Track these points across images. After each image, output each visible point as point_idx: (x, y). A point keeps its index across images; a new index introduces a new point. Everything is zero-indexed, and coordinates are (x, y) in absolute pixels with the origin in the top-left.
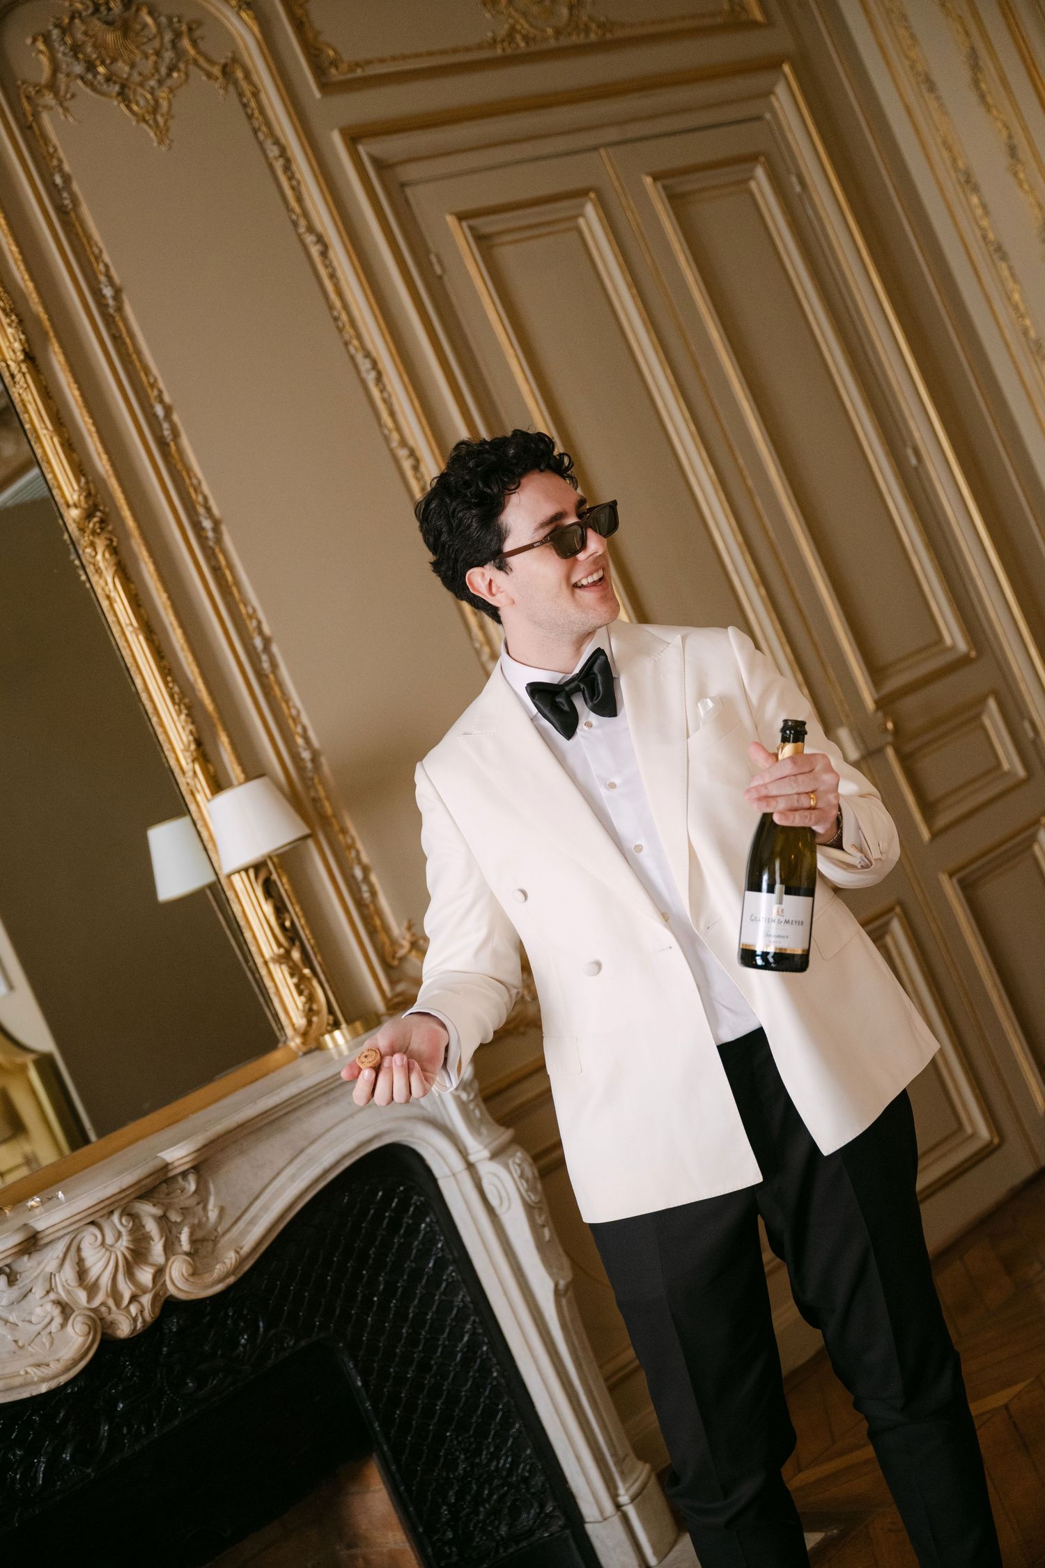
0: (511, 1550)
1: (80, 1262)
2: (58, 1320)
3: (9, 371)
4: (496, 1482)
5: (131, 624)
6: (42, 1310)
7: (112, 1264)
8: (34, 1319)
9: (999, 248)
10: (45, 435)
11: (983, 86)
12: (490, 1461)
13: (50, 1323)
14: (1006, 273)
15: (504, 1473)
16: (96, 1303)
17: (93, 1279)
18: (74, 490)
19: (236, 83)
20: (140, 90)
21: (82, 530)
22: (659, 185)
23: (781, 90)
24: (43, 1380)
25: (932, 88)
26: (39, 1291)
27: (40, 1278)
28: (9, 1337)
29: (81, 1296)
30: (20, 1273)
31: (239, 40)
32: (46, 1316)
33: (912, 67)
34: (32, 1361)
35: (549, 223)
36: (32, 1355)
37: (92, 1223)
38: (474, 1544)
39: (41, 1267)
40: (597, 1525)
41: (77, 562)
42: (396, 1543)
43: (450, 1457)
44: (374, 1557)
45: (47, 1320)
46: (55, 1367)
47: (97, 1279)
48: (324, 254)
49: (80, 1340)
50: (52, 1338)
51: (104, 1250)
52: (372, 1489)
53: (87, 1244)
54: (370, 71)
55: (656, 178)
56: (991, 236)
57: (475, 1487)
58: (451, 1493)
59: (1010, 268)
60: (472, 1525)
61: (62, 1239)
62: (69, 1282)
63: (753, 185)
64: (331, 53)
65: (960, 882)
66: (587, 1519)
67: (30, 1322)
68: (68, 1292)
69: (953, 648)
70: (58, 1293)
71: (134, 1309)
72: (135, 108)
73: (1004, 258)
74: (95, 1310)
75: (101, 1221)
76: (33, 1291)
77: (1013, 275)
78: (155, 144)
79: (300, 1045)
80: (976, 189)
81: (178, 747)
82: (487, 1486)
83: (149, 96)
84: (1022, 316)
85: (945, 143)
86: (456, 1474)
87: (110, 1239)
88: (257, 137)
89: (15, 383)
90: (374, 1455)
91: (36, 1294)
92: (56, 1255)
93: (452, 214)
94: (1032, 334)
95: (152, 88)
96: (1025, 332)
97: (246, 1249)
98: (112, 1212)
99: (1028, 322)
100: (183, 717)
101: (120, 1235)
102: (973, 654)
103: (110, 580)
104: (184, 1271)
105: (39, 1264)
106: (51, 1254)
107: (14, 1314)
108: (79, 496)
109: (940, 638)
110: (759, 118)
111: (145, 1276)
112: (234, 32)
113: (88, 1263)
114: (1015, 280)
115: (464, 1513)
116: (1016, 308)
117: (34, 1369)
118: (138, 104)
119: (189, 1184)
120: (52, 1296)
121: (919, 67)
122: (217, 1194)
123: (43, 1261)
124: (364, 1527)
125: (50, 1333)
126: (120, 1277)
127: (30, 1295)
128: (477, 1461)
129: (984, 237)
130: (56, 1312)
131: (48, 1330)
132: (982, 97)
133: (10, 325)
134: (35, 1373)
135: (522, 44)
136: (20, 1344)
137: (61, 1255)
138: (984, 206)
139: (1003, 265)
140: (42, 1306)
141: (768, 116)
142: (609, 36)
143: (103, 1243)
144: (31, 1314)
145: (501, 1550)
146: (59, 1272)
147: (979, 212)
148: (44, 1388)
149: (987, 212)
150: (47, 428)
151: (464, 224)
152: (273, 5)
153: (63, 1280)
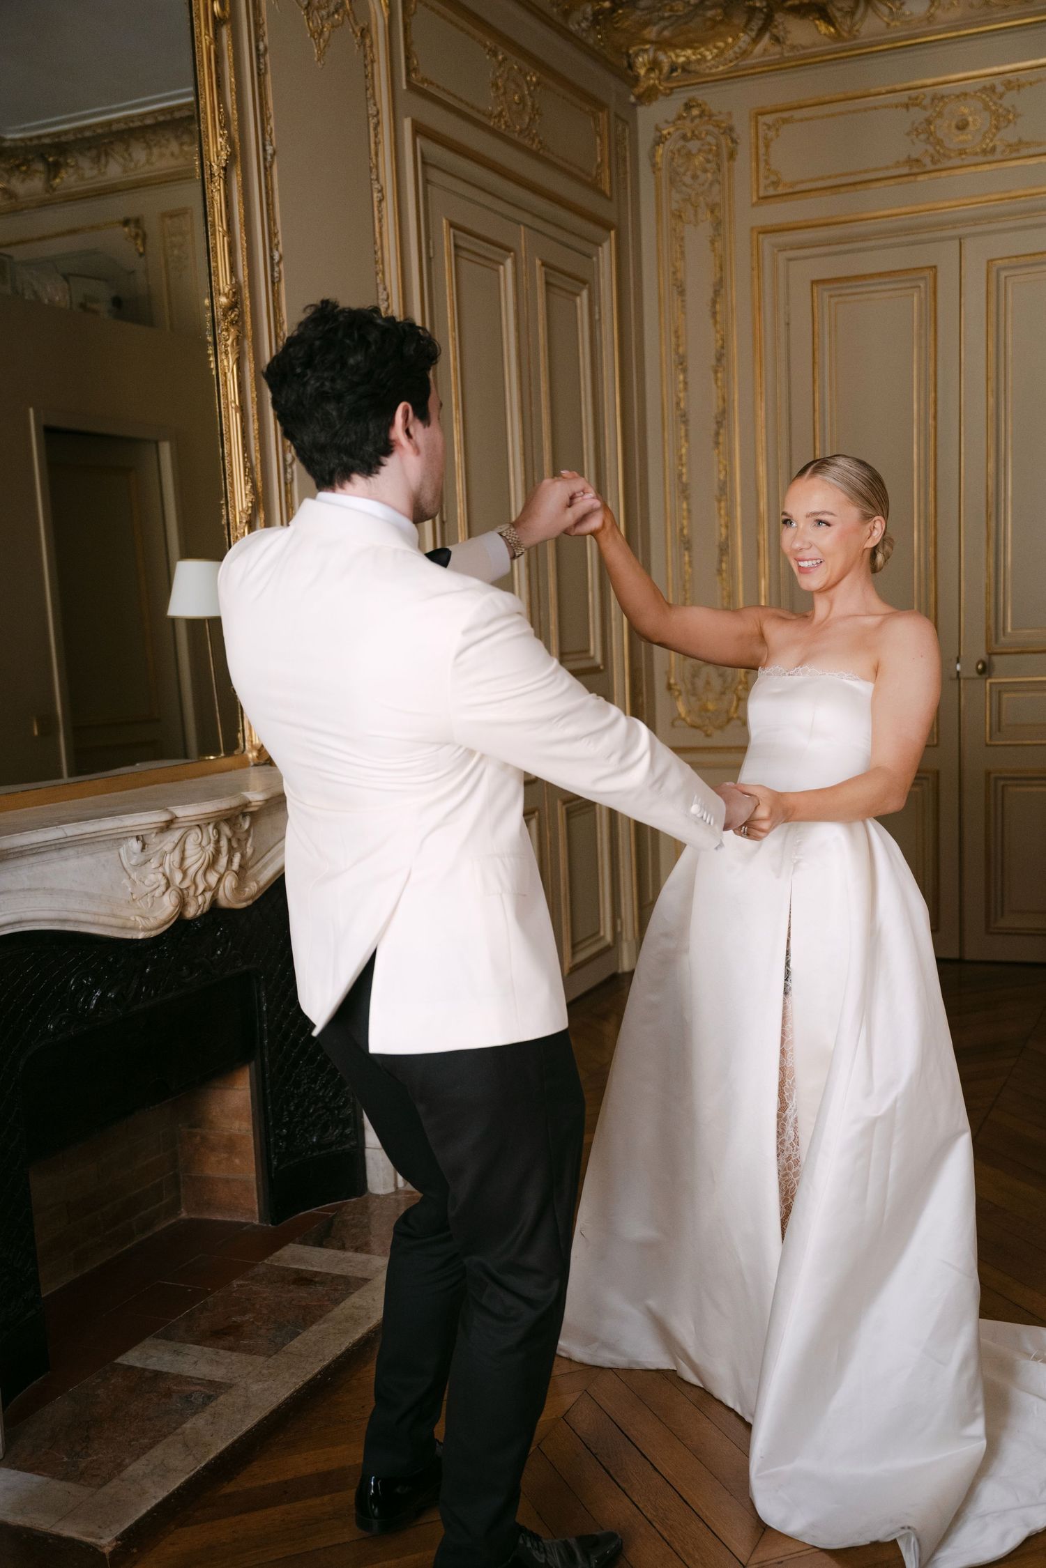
0: (315, 1154)
1: (183, 851)
2: (163, 888)
3: (211, 171)
4: (320, 1105)
5: (235, 402)
6: (154, 878)
7: (201, 861)
8: (146, 882)
9: (684, 415)
10: (219, 231)
11: (718, 307)
12: (320, 1089)
13: (155, 889)
14: (683, 433)
15: (327, 1100)
16: (184, 885)
17: (186, 867)
18: (227, 284)
19: (365, 45)
20: (315, 12)
21: (225, 315)
22: (543, 269)
23: (606, 245)
24: (144, 929)
25: (682, 293)
26: (154, 863)
27: (159, 853)
28: (130, 889)
29: (176, 877)
30: (148, 844)
31: (373, 15)
32: (155, 883)
33: (674, 273)
34: (138, 912)
35: (490, 259)
36: (139, 908)
37: (198, 825)
38: (295, 1143)
39: (162, 845)
40: (377, 1151)
41: (210, 339)
42: (239, 1130)
43: (298, 1078)
44: (212, 1137)
45: (155, 886)
46: (152, 922)
47: (188, 868)
48: (380, 201)
49: (171, 908)
50: (153, 900)
51: (199, 849)
52: (236, 1087)
53: (192, 840)
54: (432, 90)
55: (544, 264)
56: (682, 405)
57: (307, 1104)
58: (292, 1103)
59: (687, 431)
60: (298, 1129)
61: (179, 830)
62: (175, 863)
63: (578, 300)
64: (415, 62)
65: (567, 810)
66: (367, 1146)
67: (143, 882)
68: (171, 870)
69: (593, 658)
70: (164, 869)
71: (200, 899)
72: (311, 24)
73: (686, 422)
74: (181, 890)
75: (203, 826)
76: (151, 861)
77: (687, 435)
78: (316, 59)
79: (256, 758)
80: (684, 371)
81: (239, 508)
82: (313, 1106)
83: (319, 21)
84: (682, 465)
85: (676, 332)
86: (299, 1091)
87: (204, 843)
88: (366, 92)
89: (212, 181)
90: (253, 1064)
91: (153, 864)
92: (172, 840)
93: (447, 219)
94: (684, 479)
95: (323, 16)
96: (680, 475)
97: (262, 883)
98: (209, 824)
99: (684, 470)
100: (249, 487)
101: (209, 843)
102: (602, 667)
103: (231, 363)
104: (233, 884)
105: (161, 842)
106: (169, 838)
107: (135, 873)
108: (230, 290)
109: (587, 651)
110: (589, 257)
111: (213, 878)
112: (372, 10)
113: (188, 853)
114: (687, 441)
115: (296, 1120)
116: (680, 458)
117: (142, 919)
118: (313, 23)
119: (245, 821)
120: (161, 869)
121: (679, 275)
122: (254, 837)
123: (163, 841)
124: (214, 1114)
125: (153, 896)
126: (201, 872)
127: (148, 863)
128: (313, 1086)
129: (678, 404)
130: (163, 882)
131: (153, 893)
132: (714, 314)
133: (221, 135)
134: (141, 923)
135: (503, 127)
136: (134, 897)
137: (176, 841)
138: (686, 383)
139: (683, 427)
140: (154, 874)
141: (595, 259)
142: (541, 152)
143: (200, 844)
144: (145, 877)
145: (309, 1153)
146: (170, 853)
147: (681, 386)
148: (141, 936)
149: (686, 389)
150: (223, 227)
151: (452, 230)
152: (397, 1)
153: (172, 860)
